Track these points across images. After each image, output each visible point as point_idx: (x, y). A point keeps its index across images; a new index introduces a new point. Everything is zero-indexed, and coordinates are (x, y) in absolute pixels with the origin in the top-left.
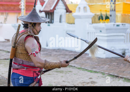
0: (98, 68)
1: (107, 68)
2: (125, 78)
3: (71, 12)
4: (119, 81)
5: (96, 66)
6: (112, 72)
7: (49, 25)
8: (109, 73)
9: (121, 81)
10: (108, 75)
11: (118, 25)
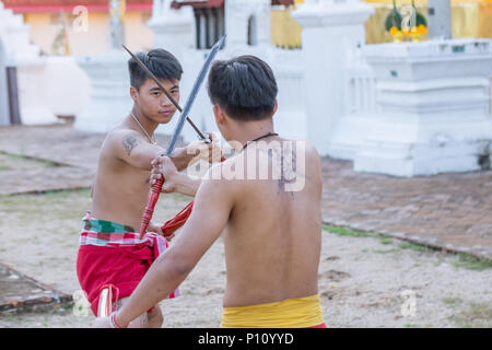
0: (373, 216)
1: (408, 215)
2: (464, 255)
4: (437, 265)
5: (370, 208)
6: (423, 231)
8: (407, 234)
9: (444, 265)
11: (457, 49)
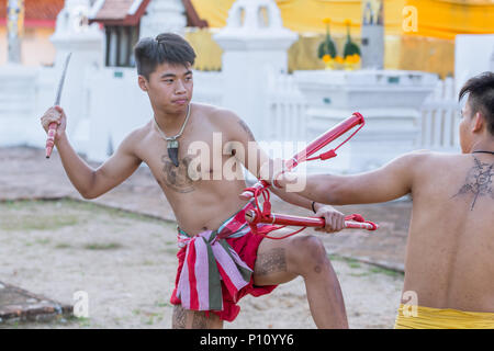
1: (361, 241)
3: (204, 24)
6: (385, 256)
7: (119, 75)
8: (372, 259)
10: (374, 267)
11: (393, 80)
